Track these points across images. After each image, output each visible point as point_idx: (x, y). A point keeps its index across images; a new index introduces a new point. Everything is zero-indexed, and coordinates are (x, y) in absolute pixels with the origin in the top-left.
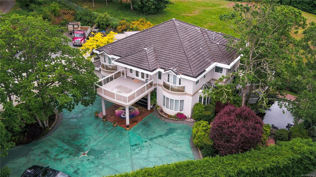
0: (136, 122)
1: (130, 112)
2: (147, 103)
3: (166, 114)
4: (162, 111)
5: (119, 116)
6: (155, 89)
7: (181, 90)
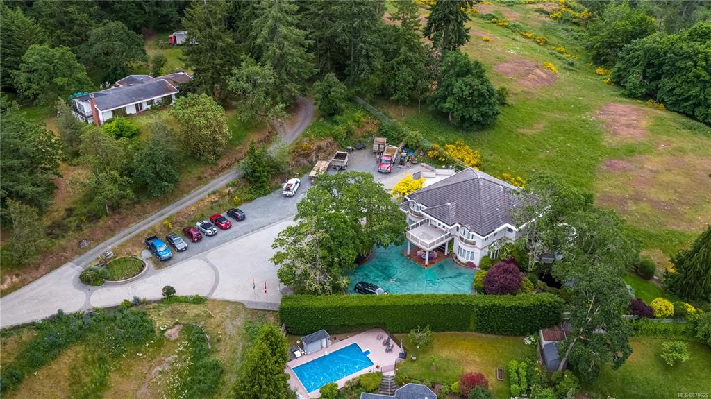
0: (434, 263)
1: (429, 255)
2: (444, 249)
3: (459, 261)
4: (456, 258)
5: (420, 256)
6: (453, 239)
7: (473, 244)
